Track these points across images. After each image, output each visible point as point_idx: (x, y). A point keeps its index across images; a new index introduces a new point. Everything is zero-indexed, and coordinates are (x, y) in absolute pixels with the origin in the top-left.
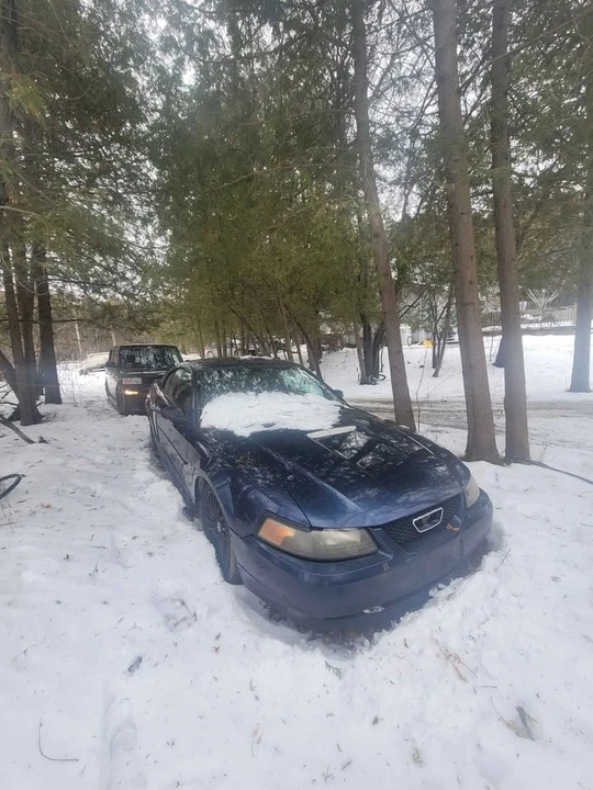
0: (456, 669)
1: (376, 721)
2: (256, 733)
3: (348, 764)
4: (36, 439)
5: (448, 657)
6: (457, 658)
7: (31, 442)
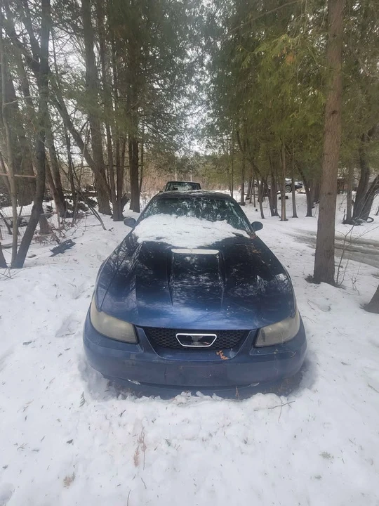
0: (137, 453)
1: (70, 442)
2: (29, 403)
3: (37, 451)
4: (108, 229)
5: (141, 441)
6: (144, 448)
7: (105, 229)
